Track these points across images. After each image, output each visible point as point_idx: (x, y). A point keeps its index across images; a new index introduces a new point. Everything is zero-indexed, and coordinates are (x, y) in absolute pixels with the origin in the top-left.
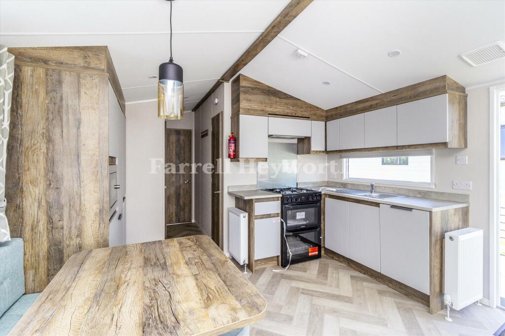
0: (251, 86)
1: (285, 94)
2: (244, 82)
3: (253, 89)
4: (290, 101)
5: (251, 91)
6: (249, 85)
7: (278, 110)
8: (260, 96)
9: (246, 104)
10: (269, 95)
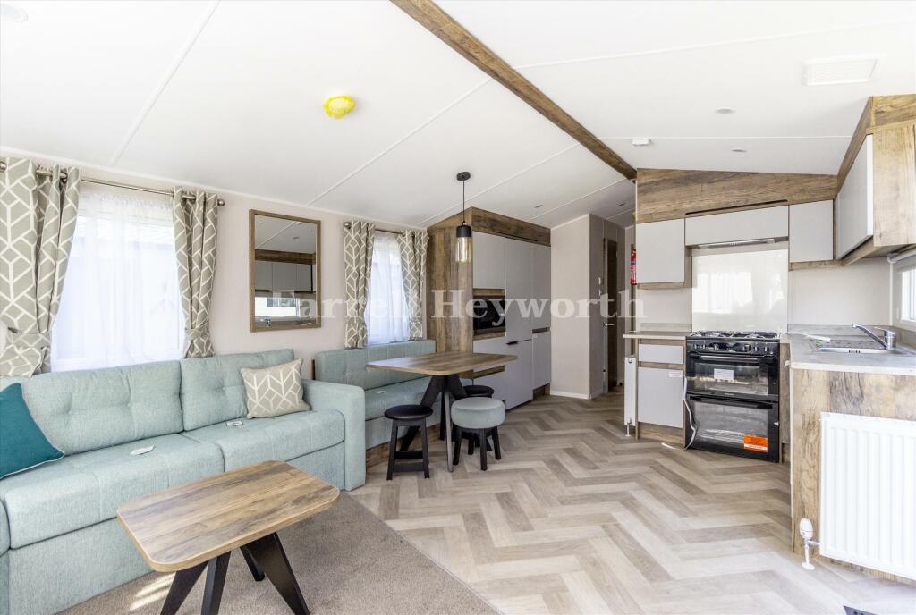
0: (655, 180)
1: (723, 173)
2: (644, 178)
3: (657, 183)
4: (734, 182)
5: (655, 187)
6: (651, 180)
7: (705, 203)
8: (670, 190)
9: (648, 208)
10: (687, 184)
